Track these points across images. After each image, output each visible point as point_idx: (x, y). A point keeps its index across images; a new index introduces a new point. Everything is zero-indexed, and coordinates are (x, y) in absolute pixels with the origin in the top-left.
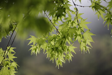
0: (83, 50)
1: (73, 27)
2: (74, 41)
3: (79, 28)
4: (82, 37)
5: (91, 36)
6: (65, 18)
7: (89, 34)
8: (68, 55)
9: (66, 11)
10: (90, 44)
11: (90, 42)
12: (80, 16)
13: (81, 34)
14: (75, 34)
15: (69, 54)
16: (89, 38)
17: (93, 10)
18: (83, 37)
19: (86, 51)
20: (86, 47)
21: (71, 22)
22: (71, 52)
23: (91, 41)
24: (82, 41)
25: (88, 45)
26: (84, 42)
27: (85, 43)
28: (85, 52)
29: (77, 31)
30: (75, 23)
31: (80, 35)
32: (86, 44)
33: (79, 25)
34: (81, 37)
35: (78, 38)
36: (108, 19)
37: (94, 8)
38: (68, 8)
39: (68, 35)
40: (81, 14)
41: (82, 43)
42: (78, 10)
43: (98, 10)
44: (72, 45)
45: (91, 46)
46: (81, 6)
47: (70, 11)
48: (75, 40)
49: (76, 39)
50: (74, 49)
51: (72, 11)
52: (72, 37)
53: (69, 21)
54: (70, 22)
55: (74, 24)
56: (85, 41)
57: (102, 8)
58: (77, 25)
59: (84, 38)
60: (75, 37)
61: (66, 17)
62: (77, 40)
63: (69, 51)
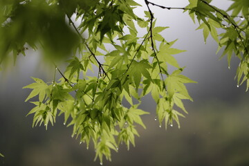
0: (164, 119)
1: (140, 60)
2: (142, 95)
3: (155, 64)
4: (162, 87)
5: (185, 84)
6: (121, 36)
7: (180, 79)
8: (125, 131)
9: (124, 19)
10: (181, 105)
11: (183, 101)
12: (160, 33)
13: (158, 78)
14: (145, 79)
15: (128, 130)
16: (179, 90)
17: (193, 18)
18: (164, 87)
19: (171, 121)
20: (170, 113)
21: (136, 47)
22: (135, 123)
23: (185, 98)
24: (161, 97)
25: (176, 107)
26: (167, 99)
27: (170, 101)
28: (169, 126)
29: (150, 71)
30: (145, 50)
31: (157, 82)
32: (172, 104)
33: (154, 55)
34: (160, 86)
35: (153, 88)
36: (229, 42)
37: (194, 13)
38: (130, 12)
39: (127, 79)
40: (161, 29)
41: (162, 101)
42: (154, 16)
43: (206, 18)
44: (136, 106)
45: (184, 109)
46: (164, 8)
47: (134, 20)
48: (145, 92)
49: (148, 92)
50: (142, 116)
51: (139, 19)
52: (137, 84)
53: (130, 45)
54: (133, 47)
55: (143, 52)
56: (168, 97)
57: (214, 14)
58: (152, 55)
59: (167, 87)
60: (144, 86)
61: (124, 35)
62: (150, 93)
63: (129, 120)
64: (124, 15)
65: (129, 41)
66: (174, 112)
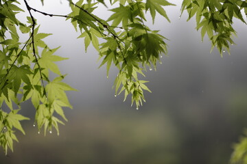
0: (44, 126)
1: (20, 65)
2: (22, 101)
3: (36, 71)
4: (42, 93)
5: (66, 92)
6: (3, 41)
7: (60, 86)
8: (4, 136)
9: (5, 23)
10: (60, 112)
11: (63, 108)
12: (42, 40)
13: (40, 84)
14: (25, 84)
15: (7, 134)
16: (59, 97)
17: (75, 26)
18: (45, 93)
19: (50, 128)
20: (50, 119)
21: (18, 53)
22: (14, 129)
23: (65, 105)
24: (41, 103)
25: (55, 114)
26: (47, 105)
27: (50, 107)
28: (48, 132)
29: (30, 77)
30: (27, 55)
31: (37, 88)
32: (52, 111)
33: (36, 61)
34: (40, 92)
35: (34, 95)
36: (109, 52)
37: (76, 21)
38: (12, 17)
39: (6, 84)
40: (44, 35)
41: (42, 107)
42: (37, 22)
43: (88, 27)
44: (16, 111)
45: (63, 116)
46: (46, 14)
47: (15, 25)
48: (25, 97)
49: (28, 98)
50: (22, 122)
51: (21, 24)
52: (16, 90)
53: (12, 50)
54: (14, 53)
55: (25, 57)
56: (48, 104)
57: (96, 24)
58: (34, 61)
59: (48, 94)
60: (25, 91)
61: (6, 39)
62: (30, 99)
63: (8, 125)
64: (6, 19)
65: (11, 46)
66: (54, 119)
